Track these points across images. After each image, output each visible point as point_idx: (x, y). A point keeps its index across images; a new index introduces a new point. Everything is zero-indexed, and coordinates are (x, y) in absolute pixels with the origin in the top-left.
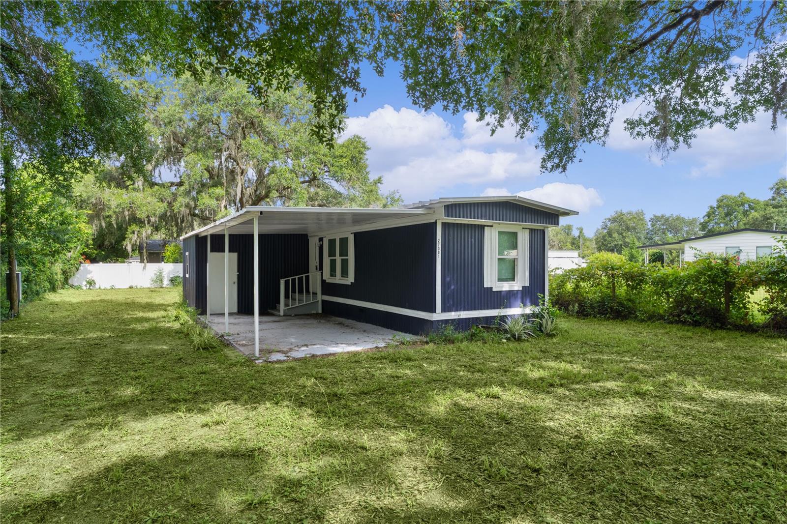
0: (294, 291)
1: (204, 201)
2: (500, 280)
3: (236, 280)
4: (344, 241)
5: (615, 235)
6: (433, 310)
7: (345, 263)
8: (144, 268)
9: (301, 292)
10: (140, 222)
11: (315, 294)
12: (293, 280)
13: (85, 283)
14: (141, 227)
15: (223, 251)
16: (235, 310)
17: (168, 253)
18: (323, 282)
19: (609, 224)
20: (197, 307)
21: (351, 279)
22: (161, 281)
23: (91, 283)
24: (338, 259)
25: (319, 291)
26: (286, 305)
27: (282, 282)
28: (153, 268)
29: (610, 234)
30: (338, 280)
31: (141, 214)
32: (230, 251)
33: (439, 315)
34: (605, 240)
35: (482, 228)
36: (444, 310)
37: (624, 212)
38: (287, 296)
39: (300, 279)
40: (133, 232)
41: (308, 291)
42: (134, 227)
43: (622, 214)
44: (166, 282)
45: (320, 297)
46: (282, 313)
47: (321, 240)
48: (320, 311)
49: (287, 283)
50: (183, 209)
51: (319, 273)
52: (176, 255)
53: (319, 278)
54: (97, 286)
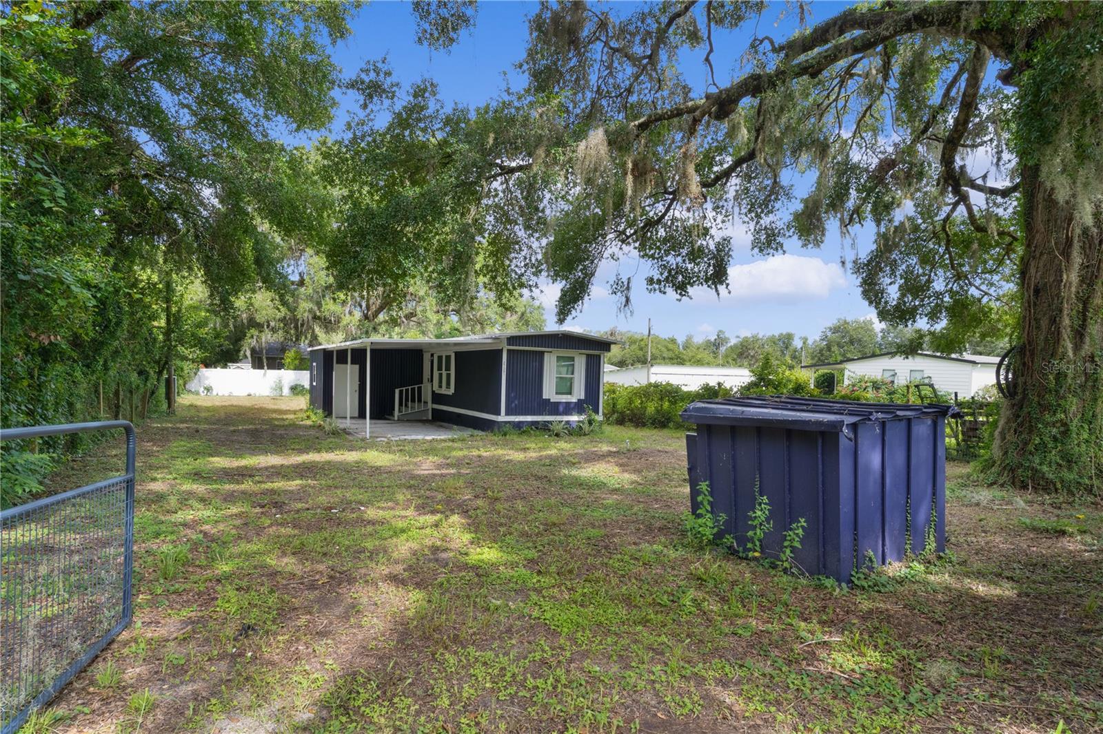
0: (407, 400)
1: (328, 307)
2: (557, 393)
3: (357, 389)
4: (448, 358)
5: (835, 349)
6: (498, 413)
7: (448, 376)
8: (265, 375)
9: (413, 401)
10: (259, 326)
11: (426, 403)
12: (407, 390)
13: (202, 389)
14: (261, 332)
15: (346, 363)
16: (357, 415)
17: (288, 360)
18: (433, 392)
19: (829, 334)
20: (324, 410)
21: (452, 391)
22: (281, 389)
23: (208, 389)
24: (444, 373)
25: (429, 400)
26: (400, 411)
27: (397, 391)
28: (273, 375)
29: (829, 348)
30: (444, 391)
31: (259, 318)
32: (352, 363)
33: (503, 418)
34: (822, 355)
35: (542, 353)
36: (507, 414)
37: (849, 319)
38: (401, 404)
39: (413, 390)
40: (252, 337)
41: (420, 400)
42: (254, 331)
43: (846, 322)
44: (286, 391)
45: (430, 406)
46: (396, 418)
47: (432, 355)
48: (430, 418)
49: (401, 392)
50: (306, 314)
51: (429, 385)
52: (297, 362)
53: (430, 388)
54: (214, 393)
